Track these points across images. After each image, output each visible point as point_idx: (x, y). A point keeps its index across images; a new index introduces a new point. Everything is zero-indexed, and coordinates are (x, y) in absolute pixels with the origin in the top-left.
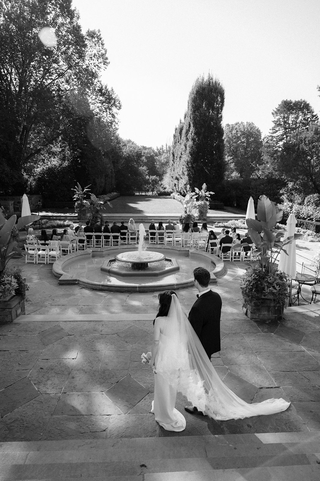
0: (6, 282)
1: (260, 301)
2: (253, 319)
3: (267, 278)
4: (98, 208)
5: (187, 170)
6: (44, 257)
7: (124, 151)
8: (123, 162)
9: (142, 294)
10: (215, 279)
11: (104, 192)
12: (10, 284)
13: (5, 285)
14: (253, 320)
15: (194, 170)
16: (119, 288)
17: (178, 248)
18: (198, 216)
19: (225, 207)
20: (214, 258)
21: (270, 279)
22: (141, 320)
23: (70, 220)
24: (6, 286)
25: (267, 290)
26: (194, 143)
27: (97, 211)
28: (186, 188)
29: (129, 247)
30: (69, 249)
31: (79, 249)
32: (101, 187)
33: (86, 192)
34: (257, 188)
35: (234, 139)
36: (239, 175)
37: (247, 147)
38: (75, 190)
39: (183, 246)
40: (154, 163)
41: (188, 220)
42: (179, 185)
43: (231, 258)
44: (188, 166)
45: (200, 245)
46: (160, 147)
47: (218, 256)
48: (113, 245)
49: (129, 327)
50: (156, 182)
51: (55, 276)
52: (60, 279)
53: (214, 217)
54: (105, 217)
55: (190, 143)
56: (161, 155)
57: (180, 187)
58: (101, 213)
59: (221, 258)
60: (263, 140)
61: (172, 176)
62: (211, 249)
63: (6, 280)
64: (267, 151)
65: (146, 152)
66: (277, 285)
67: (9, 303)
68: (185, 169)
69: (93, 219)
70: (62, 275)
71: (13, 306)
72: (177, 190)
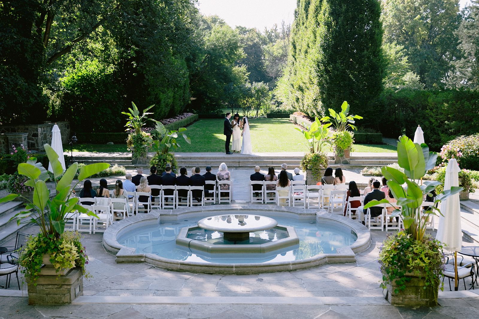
0: (65, 250)
1: (404, 279)
2: (395, 303)
3: (412, 247)
4: (168, 145)
5: (318, 76)
6: (89, 224)
7: (206, 39)
8: (204, 58)
9: (242, 276)
10: (353, 257)
11: (172, 114)
12: (70, 253)
13: (63, 253)
14: (395, 305)
15: (330, 76)
16: (207, 268)
17: (298, 209)
18: (334, 155)
19: (384, 140)
20: (355, 226)
21: (417, 248)
22: (241, 304)
23: (120, 164)
24: (66, 255)
25: (412, 264)
26: (328, 30)
27: (166, 150)
28: (315, 106)
29: (218, 209)
30: (124, 211)
31: (139, 212)
32: (167, 105)
33: (145, 117)
34: (437, 108)
35: (409, 11)
36: (418, 78)
37: (432, 27)
38: (129, 114)
39: (307, 208)
40: (261, 56)
41: (316, 164)
42: (305, 101)
43: (383, 226)
44: (319, 69)
45: (335, 205)
46: (271, 28)
47: (364, 223)
48: (193, 205)
49: (224, 312)
50: (262, 93)
51: (109, 251)
52: (118, 254)
53: (362, 158)
54: (179, 158)
55: (322, 30)
56: (272, 42)
57: (306, 104)
58: (172, 153)
59: (367, 226)
60: (463, 12)
61: (292, 83)
62: (352, 211)
63: (65, 248)
64: (468, 35)
65: (246, 36)
66: (426, 257)
67: (67, 277)
68: (315, 74)
69: (160, 163)
70: (119, 249)
71: (72, 283)
72: (302, 108)
